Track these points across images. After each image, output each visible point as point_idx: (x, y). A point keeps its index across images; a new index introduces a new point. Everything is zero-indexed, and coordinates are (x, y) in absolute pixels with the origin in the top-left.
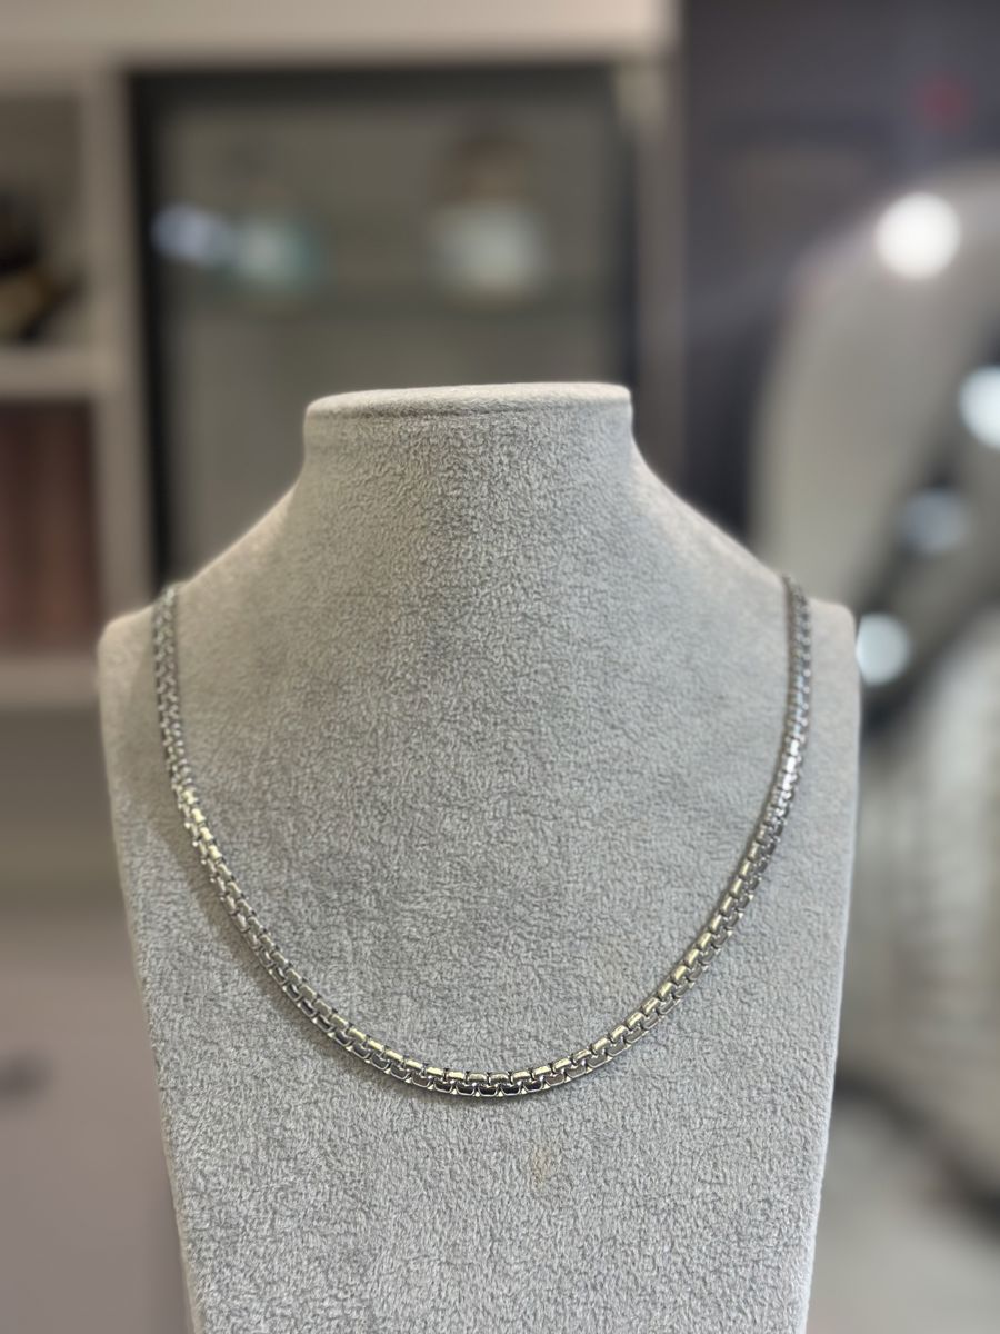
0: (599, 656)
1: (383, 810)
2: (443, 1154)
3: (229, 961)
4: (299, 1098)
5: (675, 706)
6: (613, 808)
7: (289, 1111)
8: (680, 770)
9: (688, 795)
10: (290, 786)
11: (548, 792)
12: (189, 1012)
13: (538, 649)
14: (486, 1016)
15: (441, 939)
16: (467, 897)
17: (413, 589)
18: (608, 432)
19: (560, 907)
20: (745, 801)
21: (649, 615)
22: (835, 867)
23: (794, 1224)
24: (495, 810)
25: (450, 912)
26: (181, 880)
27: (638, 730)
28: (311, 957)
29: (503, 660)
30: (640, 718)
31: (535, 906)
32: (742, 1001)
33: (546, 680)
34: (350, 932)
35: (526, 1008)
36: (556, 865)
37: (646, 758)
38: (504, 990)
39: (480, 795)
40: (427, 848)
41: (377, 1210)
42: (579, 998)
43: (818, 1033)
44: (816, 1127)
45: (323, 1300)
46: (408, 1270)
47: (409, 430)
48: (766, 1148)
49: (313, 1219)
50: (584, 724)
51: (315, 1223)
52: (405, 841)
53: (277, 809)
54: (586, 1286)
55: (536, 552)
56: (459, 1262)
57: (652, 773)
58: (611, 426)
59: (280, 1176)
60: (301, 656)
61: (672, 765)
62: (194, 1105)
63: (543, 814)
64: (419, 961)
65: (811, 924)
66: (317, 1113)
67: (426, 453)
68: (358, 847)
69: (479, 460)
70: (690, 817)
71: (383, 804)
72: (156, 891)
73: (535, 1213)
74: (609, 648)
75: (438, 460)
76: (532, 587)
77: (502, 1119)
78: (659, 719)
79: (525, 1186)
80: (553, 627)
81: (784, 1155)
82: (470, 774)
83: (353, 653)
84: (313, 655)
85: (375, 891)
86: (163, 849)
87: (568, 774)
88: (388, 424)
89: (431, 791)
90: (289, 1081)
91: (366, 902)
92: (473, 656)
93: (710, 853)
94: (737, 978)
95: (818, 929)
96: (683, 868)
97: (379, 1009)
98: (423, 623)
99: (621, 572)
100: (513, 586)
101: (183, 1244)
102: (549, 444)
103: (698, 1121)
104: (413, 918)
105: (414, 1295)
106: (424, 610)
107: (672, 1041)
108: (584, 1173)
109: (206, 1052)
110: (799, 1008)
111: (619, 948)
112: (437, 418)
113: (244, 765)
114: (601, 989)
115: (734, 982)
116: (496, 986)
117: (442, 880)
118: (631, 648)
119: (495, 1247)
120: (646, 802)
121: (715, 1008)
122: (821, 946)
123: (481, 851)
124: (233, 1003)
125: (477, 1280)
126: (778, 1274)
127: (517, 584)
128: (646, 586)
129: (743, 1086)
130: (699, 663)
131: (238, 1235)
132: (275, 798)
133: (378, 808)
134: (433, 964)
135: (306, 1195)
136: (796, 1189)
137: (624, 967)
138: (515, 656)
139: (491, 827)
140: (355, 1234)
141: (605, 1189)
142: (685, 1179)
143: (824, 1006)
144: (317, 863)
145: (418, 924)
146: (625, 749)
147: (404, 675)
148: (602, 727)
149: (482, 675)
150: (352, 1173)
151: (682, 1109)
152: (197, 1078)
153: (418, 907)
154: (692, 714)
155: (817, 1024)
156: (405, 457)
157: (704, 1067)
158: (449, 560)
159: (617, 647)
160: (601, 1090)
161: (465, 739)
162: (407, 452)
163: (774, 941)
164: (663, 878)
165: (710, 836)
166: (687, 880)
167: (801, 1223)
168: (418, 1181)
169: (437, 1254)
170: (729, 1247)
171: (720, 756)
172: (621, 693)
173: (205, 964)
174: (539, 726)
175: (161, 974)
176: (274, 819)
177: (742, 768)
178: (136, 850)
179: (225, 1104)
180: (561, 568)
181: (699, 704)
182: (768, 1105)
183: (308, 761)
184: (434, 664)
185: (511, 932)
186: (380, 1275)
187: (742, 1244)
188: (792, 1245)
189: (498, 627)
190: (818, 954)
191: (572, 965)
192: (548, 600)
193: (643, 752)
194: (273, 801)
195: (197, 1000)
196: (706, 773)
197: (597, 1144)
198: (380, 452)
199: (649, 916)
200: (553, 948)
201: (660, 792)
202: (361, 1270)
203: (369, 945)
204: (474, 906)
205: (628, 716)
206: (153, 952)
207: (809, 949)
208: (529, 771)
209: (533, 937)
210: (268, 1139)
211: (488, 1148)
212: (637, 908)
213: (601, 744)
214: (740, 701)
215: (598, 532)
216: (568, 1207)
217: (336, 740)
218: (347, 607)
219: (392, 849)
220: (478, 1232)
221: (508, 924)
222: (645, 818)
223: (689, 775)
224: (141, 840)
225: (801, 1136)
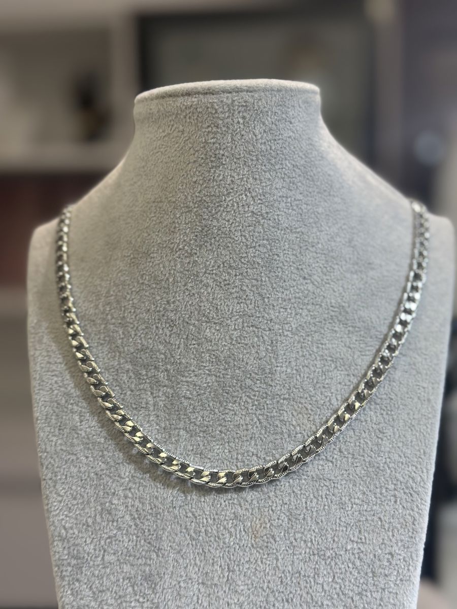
0: (297, 238)
1: (172, 324)
2: (201, 521)
3: (85, 408)
4: (121, 486)
5: (342, 267)
6: (304, 325)
7: (114, 493)
8: (344, 304)
9: (348, 318)
10: (121, 311)
11: (266, 315)
12: (61, 436)
13: (261, 232)
14: (228, 442)
15: (203, 397)
16: (218, 374)
17: (189, 197)
18: (304, 108)
19: (272, 380)
20: (382, 322)
21: (327, 215)
22: (435, 361)
23: (406, 568)
24: (235, 325)
25: (208, 383)
26: (60, 363)
27: (319, 280)
28: (130, 407)
29: (240, 238)
30: (321, 273)
31: (257, 380)
32: (378, 437)
33: (265, 250)
34: (152, 393)
35: (251, 438)
36: (270, 357)
37: (324, 296)
38: (239, 428)
39: (227, 316)
40: (196, 346)
41: (163, 551)
42: (282, 433)
43: (423, 457)
44: (420, 511)
45: (131, 602)
46: (180, 587)
47: (185, 104)
48: (390, 523)
49: (126, 556)
50: (288, 276)
51: (127, 558)
52: (184, 342)
53: (114, 324)
54: (283, 600)
55: (260, 176)
56: (209, 583)
57: (327, 305)
58: (305, 105)
59: (108, 530)
60: (128, 238)
61: (339, 301)
62: (61, 488)
63: (262, 327)
64: (191, 410)
65: (420, 393)
66: (130, 495)
67: (195, 118)
68: (158, 346)
69: (226, 121)
70: (349, 331)
71: (172, 321)
72: (47, 369)
73: (254, 556)
74: (302, 233)
75: (202, 122)
76: (257, 196)
77: (235, 501)
78: (332, 274)
79: (248, 540)
80: (270, 220)
81: (401, 527)
82: (221, 304)
83: (158, 235)
84: (135, 237)
85: (166, 370)
86: (51, 346)
87: (277, 305)
88: (174, 101)
89: (199, 314)
90: (115, 476)
91: (162, 376)
92: (223, 236)
93: (360, 352)
94: (375, 424)
95: (424, 396)
96: (345, 360)
97: (167, 437)
98: (195, 217)
99: (310, 190)
100: (246, 195)
101: (53, 568)
102: (267, 112)
103: (350, 505)
104: (188, 386)
105: (183, 601)
106: (195, 210)
107: (336, 459)
108: (282, 534)
109: (69, 459)
110: (411, 442)
111: (306, 405)
112: (201, 96)
113: (97, 300)
114: (295, 428)
115: (374, 426)
116: (234, 425)
117: (204, 365)
118: (316, 233)
119: (230, 575)
120: (324, 322)
121: (362, 441)
122: (425, 406)
123: (227, 348)
124: (86, 432)
125: (220, 594)
126: (397, 598)
127: (248, 194)
128: (325, 198)
129: (378, 487)
130: (356, 243)
131: (84, 563)
132: (113, 318)
133: (169, 323)
134: (198, 412)
135: (123, 541)
136: (408, 547)
137: (309, 416)
138: (247, 235)
139: (233, 334)
140: (150, 565)
141: (295, 543)
142: (342, 539)
143: (427, 441)
144: (134, 354)
145: (191, 389)
146: (311, 290)
147: (184, 247)
148: (298, 279)
149: (228, 247)
150: (149, 530)
151: (341, 499)
152: (63, 474)
153: (191, 379)
154: (352, 272)
155: (422, 451)
156: (184, 120)
157: (355, 475)
158: (209, 180)
159: (308, 232)
160: (294, 486)
161: (218, 284)
162: (185, 117)
163: (397, 403)
164: (333, 365)
165: (361, 342)
166: (346, 367)
167: (410, 567)
168: (187, 535)
169: (197, 578)
170: (368, 581)
171: (367, 296)
172: (310, 259)
173: (71, 410)
174: (261, 277)
175: (46, 415)
176: (112, 330)
177: (381, 303)
178: (37, 347)
179: (79, 488)
180: (274, 186)
181: (356, 267)
182: (392, 498)
183: (131, 297)
184: (201, 241)
185: (243, 395)
186: (164, 589)
187: (375, 579)
188: (405, 580)
189: (238, 219)
190: (423, 411)
191: (278, 415)
192: (267, 204)
193: (322, 293)
194: (111, 319)
195: (65, 430)
196: (359, 305)
197: (290, 517)
198: (170, 118)
199: (324, 387)
200: (267, 404)
201: (331, 316)
202: (153, 586)
203: (163, 401)
204: (222, 379)
205: (313, 272)
206: (43, 403)
207: (418, 408)
208: (255, 303)
209: (256, 398)
210: (102, 509)
211: (227, 518)
212: (317, 382)
213: (298, 288)
214: (381, 266)
215: (296, 165)
216: (273, 553)
217: (146, 285)
218: (153, 208)
219: (177, 347)
220: (221, 566)
221: (242, 390)
222: (323, 332)
223: (349, 306)
224: (40, 342)
225: (412, 516)
